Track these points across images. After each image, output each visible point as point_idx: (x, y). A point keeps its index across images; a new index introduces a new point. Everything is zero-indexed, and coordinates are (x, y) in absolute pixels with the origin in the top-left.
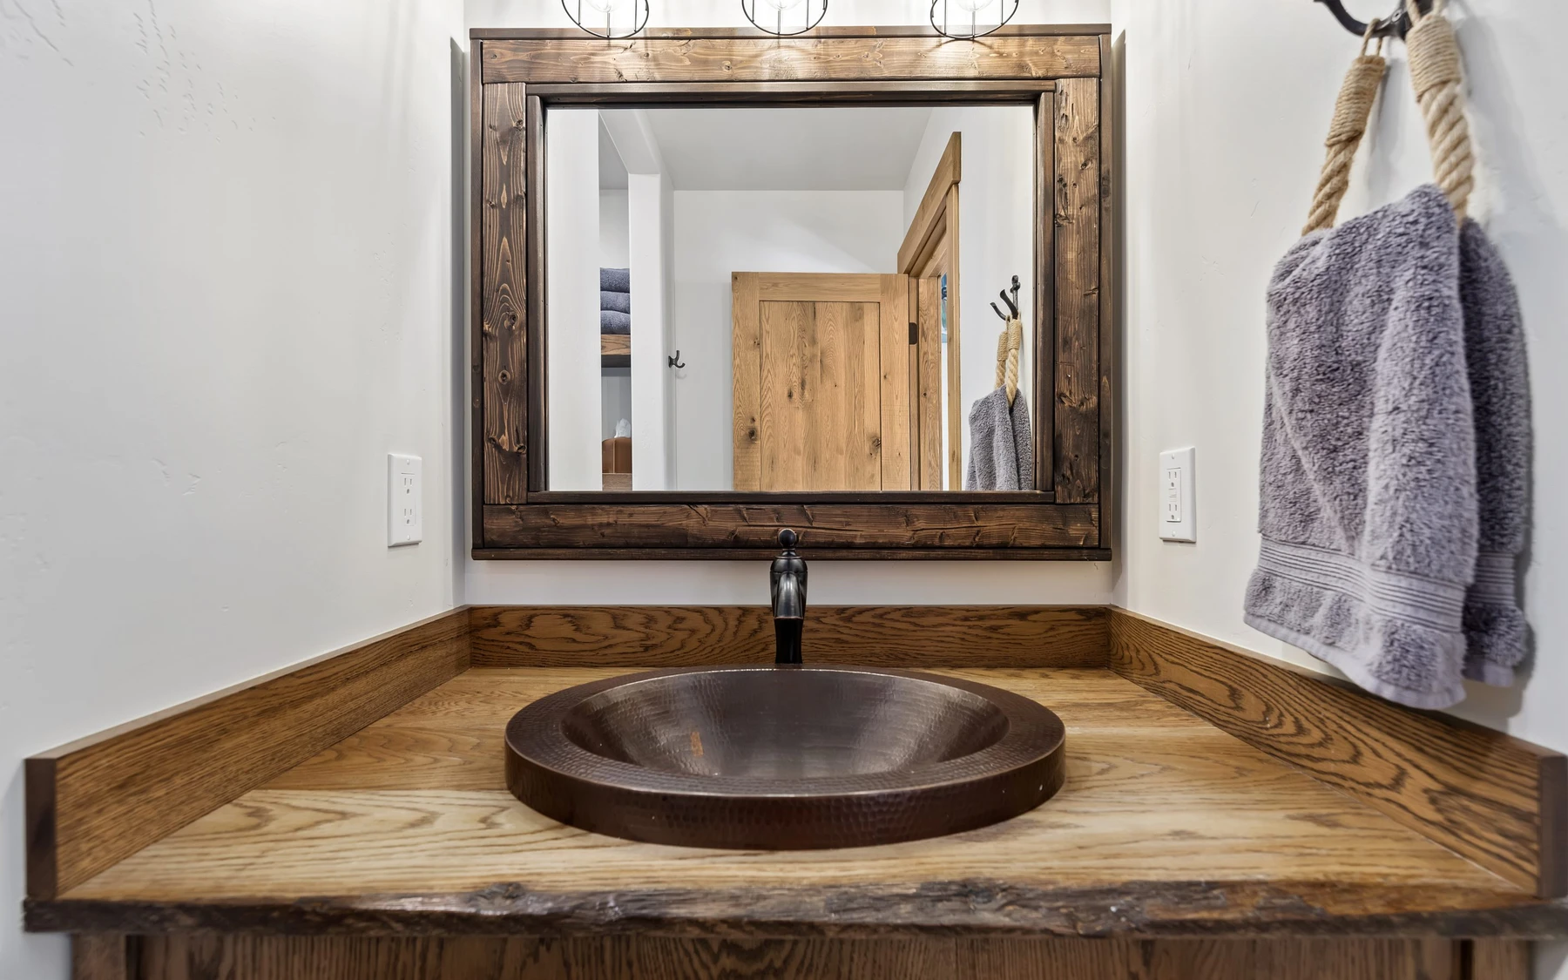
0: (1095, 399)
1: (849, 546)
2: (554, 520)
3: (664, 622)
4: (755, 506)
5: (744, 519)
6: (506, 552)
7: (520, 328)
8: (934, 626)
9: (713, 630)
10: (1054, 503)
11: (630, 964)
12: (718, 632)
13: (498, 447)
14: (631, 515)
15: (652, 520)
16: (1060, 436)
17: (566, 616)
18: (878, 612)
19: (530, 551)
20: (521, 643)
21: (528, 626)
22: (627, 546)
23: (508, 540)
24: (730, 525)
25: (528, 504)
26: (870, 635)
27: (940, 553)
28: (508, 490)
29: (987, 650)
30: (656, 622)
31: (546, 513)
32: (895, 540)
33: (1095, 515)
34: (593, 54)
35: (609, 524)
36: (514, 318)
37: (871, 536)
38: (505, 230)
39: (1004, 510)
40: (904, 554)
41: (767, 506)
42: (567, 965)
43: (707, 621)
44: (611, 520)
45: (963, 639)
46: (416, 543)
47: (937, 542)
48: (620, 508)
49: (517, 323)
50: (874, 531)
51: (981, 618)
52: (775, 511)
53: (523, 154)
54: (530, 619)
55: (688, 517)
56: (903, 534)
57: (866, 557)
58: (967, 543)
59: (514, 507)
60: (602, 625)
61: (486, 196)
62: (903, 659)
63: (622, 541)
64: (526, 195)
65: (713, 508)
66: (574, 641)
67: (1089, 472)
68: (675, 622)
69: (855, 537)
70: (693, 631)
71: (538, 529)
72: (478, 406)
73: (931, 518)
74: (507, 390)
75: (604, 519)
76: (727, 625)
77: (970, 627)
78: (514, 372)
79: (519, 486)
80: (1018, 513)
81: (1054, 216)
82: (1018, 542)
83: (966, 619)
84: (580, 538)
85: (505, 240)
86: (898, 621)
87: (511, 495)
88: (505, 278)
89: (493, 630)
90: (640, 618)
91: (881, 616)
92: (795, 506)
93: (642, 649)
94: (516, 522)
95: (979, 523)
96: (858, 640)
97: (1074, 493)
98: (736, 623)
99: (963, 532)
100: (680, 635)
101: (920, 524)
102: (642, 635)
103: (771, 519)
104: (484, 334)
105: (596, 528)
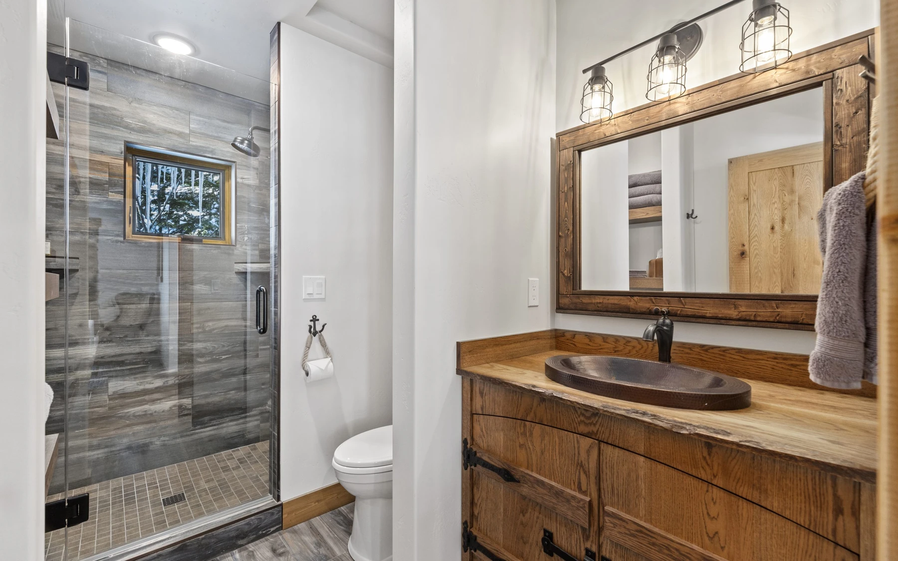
1: (704, 317)
2: (581, 301)
3: (622, 342)
4: (658, 298)
5: (653, 303)
6: (566, 311)
7: (571, 233)
8: (755, 360)
9: (642, 348)
11: (559, 412)
12: (644, 349)
13: (564, 274)
14: (608, 300)
15: (616, 302)
17: (586, 335)
18: (723, 349)
19: (573, 311)
20: (572, 343)
21: (574, 338)
22: (607, 311)
23: (566, 307)
24: (648, 305)
25: (573, 295)
26: (718, 359)
27: (754, 323)
28: (567, 289)
29: (789, 376)
30: (619, 342)
31: (579, 298)
32: (728, 316)
34: (595, 130)
35: (600, 303)
36: (569, 230)
37: (715, 313)
38: (566, 200)
39: (796, 304)
40: (733, 323)
41: (664, 298)
42: (546, 408)
43: (639, 343)
44: (601, 301)
45: (773, 368)
46: (537, 306)
47: (752, 318)
48: (604, 297)
49: (570, 231)
50: (717, 311)
51: (785, 359)
52: (667, 300)
53: (572, 172)
54: (575, 335)
55: (630, 301)
56: (733, 313)
57: (712, 322)
58: (772, 320)
59: (568, 295)
60: (599, 341)
61: (560, 189)
63: (605, 309)
64: (573, 186)
65: (640, 298)
66: (589, 345)
68: (626, 342)
69: (707, 313)
70: (634, 347)
71: (576, 303)
72: (558, 261)
73: (747, 306)
74: (566, 255)
75: (598, 301)
76: (648, 346)
77: (777, 363)
78: (569, 249)
79: (570, 288)
80: (805, 306)
81: (832, 146)
82: (805, 321)
83: (775, 358)
84: (590, 307)
85: (566, 203)
86: (733, 354)
87: (568, 291)
88: (566, 217)
89: (563, 338)
90: (613, 339)
91: (724, 351)
92: (677, 298)
93: (613, 351)
94: (570, 300)
95: (779, 310)
96: (711, 360)
98: (652, 346)
99: (768, 314)
100: (630, 348)
101: (743, 309)
102: (614, 346)
103: (666, 304)
104: (560, 236)
105: (596, 304)
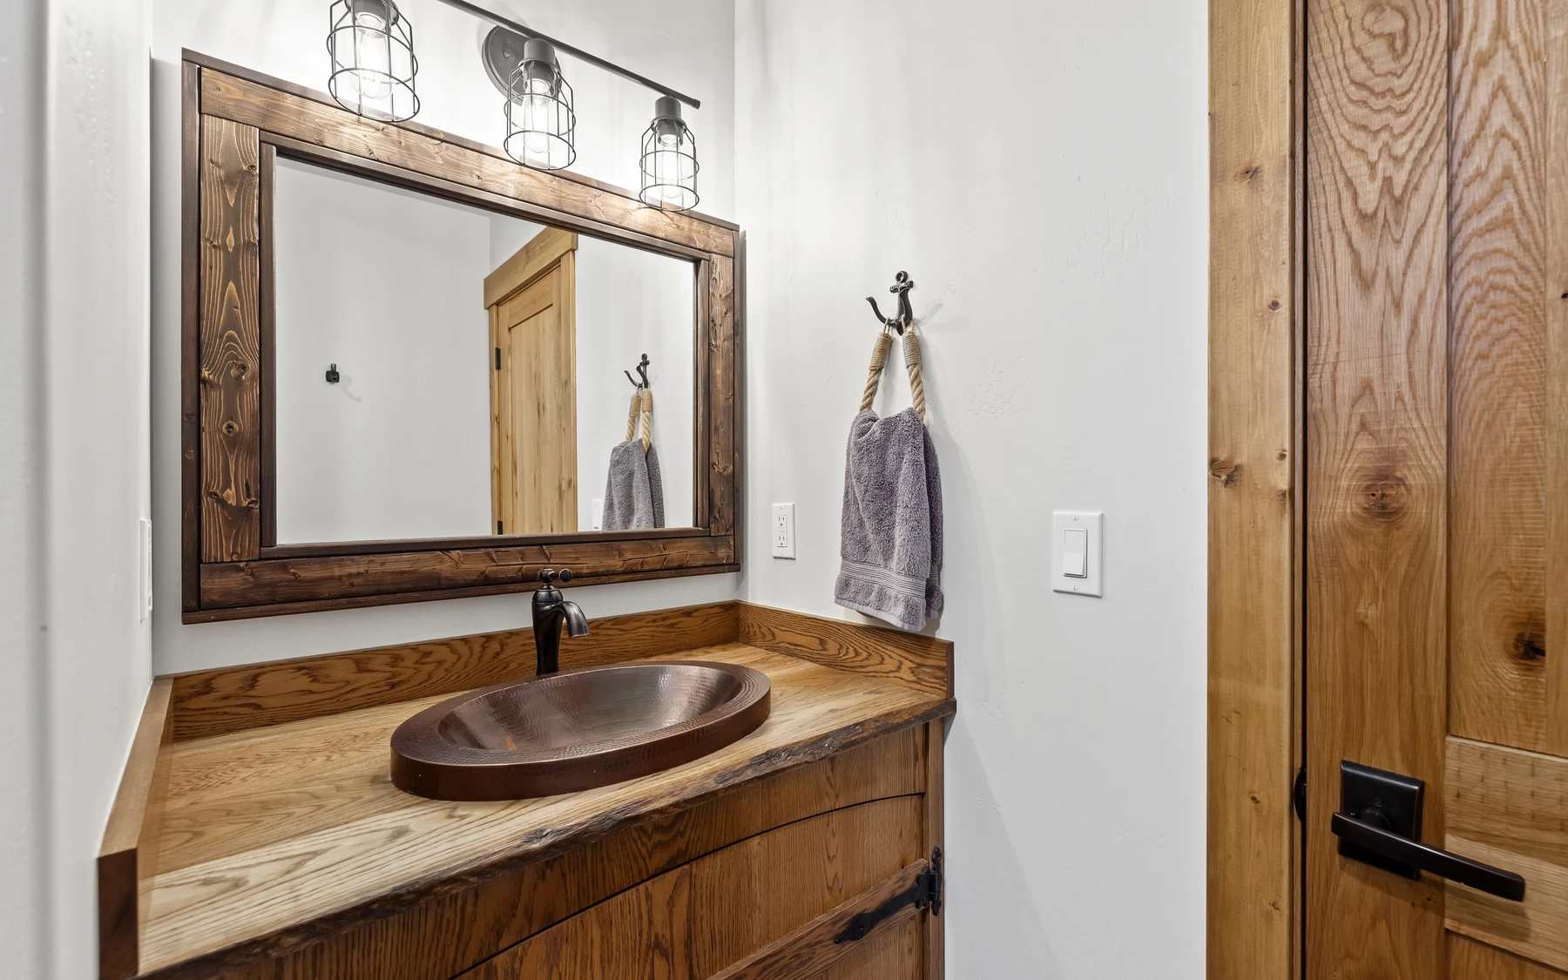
0: (731, 466)
1: (578, 576)
2: (294, 574)
3: (410, 659)
4: (503, 549)
5: (493, 560)
6: (231, 612)
7: (253, 379)
8: (634, 629)
9: (459, 659)
10: (710, 536)
12: (463, 661)
13: (222, 502)
14: (383, 564)
15: (405, 567)
16: (713, 491)
17: (300, 669)
19: (263, 608)
20: (243, 706)
21: (252, 686)
22: (379, 593)
23: (234, 599)
24: (481, 567)
25: (261, 559)
26: (590, 643)
27: (640, 574)
28: (235, 546)
30: (403, 660)
31: (285, 568)
32: (610, 568)
33: (732, 543)
34: (341, 124)
35: (359, 574)
36: (244, 367)
37: (594, 567)
39: (681, 542)
40: (617, 578)
41: (513, 548)
43: (453, 651)
44: (361, 570)
45: (653, 636)
47: (639, 568)
48: (371, 557)
49: (248, 373)
50: (596, 563)
51: (664, 619)
52: (520, 552)
53: (256, 201)
54: (255, 679)
55: (442, 562)
56: (616, 563)
57: (590, 583)
58: (659, 567)
59: (242, 565)
60: (345, 672)
61: (205, 234)
62: (613, 657)
63: (373, 589)
64: (260, 242)
65: (466, 552)
66: (311, 692)
67: (728, 514)
68: (422, 657)
69: (582, 569)
70: (440, 663)
71: (274, 584)
72: (192, 457)
73: (634, 551)
74: (232, 442)
75: (354, 570)
76: (472, 653)
77: (657, 626)
78: (244, 424)
79: (249, 543)
80: (689, 544)
82: (689, 565)
83: (655, 621)
84: (324, 590)
85: (232, 285)
86: (610, 629)
87: (239, 552)
88: (233, 325)
89: (205, 698)
90: (387, 659)
91: (597, 627)
92: (536, 547)
93: (388, 687)
94: (246, 579)
95: (666, 553)
96: (579, 648)
97: (721, 528)
98: (481, 649)
99: (656, 559)
100: (428, 668)
101: (628, 556)
102: (389, 674)
103: (517, 559)
104: (200, 380)
105: (344, 579)
